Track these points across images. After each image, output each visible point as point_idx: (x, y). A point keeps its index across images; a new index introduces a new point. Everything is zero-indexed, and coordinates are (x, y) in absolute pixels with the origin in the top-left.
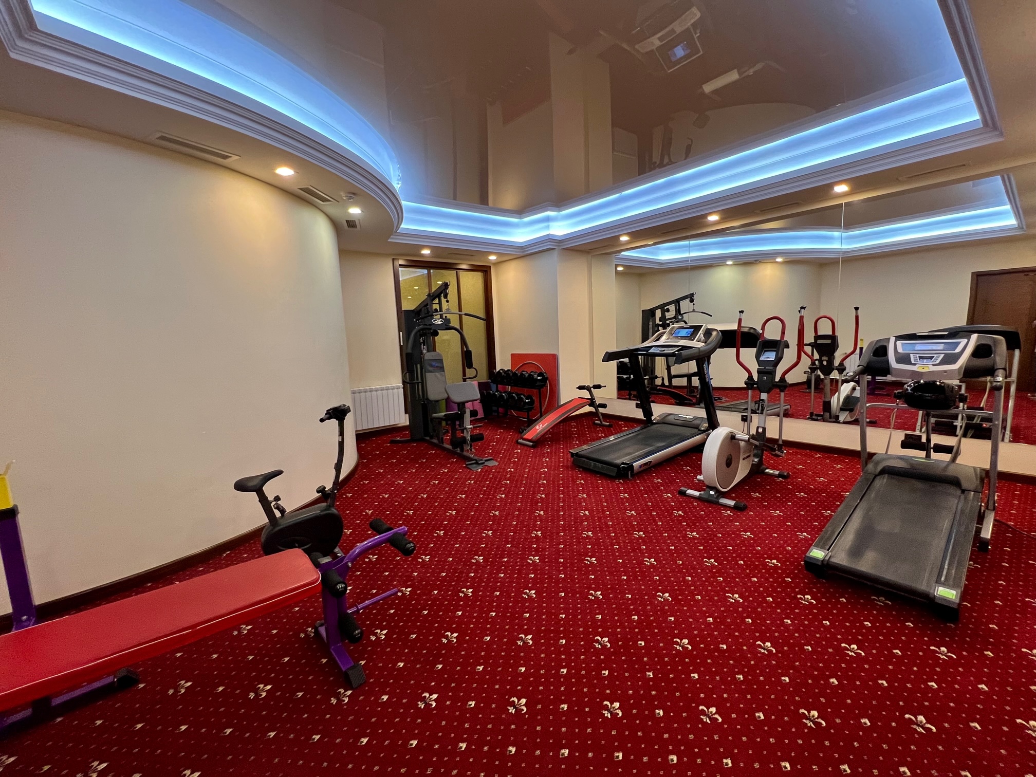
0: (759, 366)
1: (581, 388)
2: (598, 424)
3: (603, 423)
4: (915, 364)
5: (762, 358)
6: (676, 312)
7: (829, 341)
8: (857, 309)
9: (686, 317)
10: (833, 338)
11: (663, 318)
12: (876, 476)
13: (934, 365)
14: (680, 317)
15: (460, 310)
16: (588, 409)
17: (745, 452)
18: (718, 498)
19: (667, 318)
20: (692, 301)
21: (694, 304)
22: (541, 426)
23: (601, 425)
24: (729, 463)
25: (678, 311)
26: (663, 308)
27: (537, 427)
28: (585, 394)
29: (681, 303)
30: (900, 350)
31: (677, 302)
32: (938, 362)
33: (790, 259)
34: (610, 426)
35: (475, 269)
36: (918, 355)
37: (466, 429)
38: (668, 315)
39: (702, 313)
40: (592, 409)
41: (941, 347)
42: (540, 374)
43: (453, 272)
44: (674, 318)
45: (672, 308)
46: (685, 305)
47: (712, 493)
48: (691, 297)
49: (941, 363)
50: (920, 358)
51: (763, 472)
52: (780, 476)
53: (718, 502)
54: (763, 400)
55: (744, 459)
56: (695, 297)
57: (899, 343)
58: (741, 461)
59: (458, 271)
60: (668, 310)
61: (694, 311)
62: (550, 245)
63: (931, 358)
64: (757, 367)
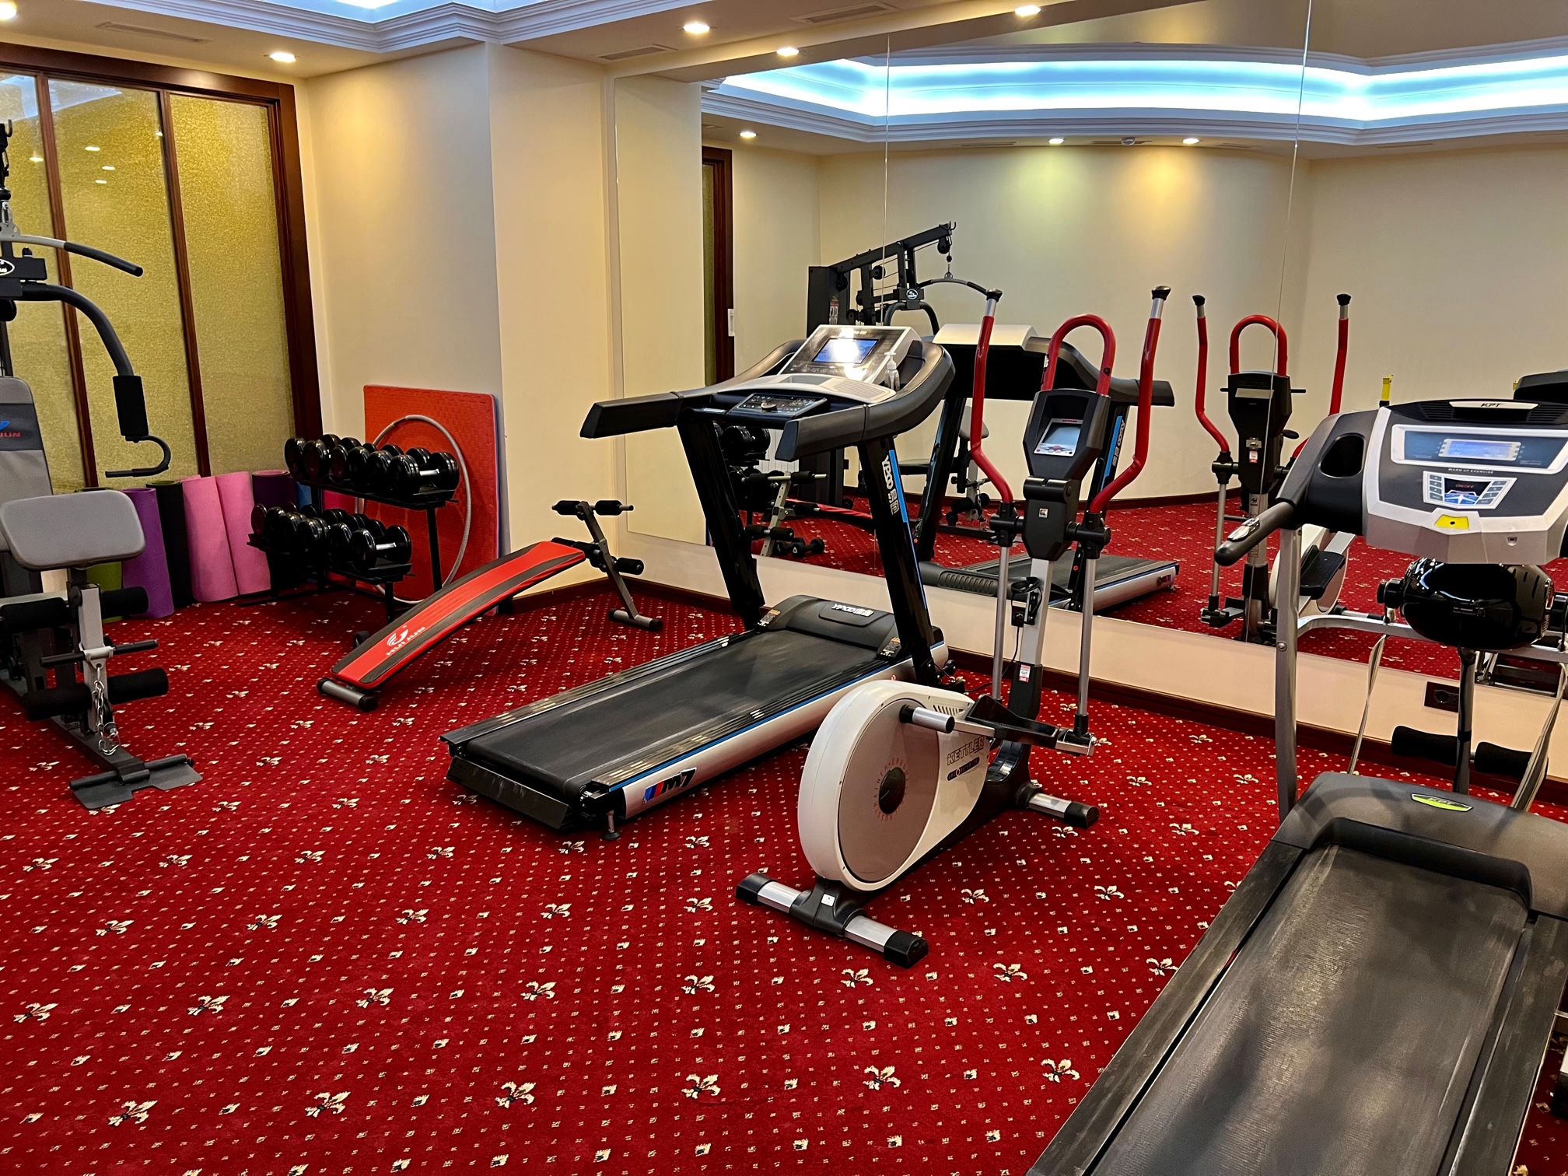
0: (1032, 474)
1: (564, 508)
2: (620, 620)
3: (637, 617)
4: (1431, 508)
5: (1043, 449)
6: (901, 277)
7: (1267, 394)
8: (1344, 300)
9: (930, 295)
10: (1281, 385)
11: (866, 296)
12: (1306, 852)
13: (1483, 513)
14: (912, 296)
15: (59, 229)
16: (586, 572)
17: (957, 753)
18: (845, 917)
19: (876, 294)
20: (944, 248)
21: (949, 259)
22: (404, 635)
23: (630, 624)
24: (891, 796)
25: (908, 275)
26: (867, 262)
27: (391, 640)
28: (576, 530)
29: (919, 252)
30: (1398, 456)
31: (905, 248)
32: (1493, 506)
33: (1221, 142)
34: (654, 627)
35: (241, 91)
36: (1444, 476)
37: (83, 657)
38: (883, 286)
39: (970, 284)
40: (599, 574)
41: (1512, 451)
42: (436, 461)
43: (148, 98)
44: (896, 295)
45: (890, 265)
46: (927, 258)
47: (829, 900)
48: (941, 236)
49: (1504, 510)
50: (1450, 485)
51: (1022, 804)
52: (1069, 818)
53: (844, 931)
54: (1034, 580)
55: (951, 776)
56: (954, 238)
57: (1399, 431)
58: (942, 782)
59: (164, 93)
60: (879, 273)
61: (948, 278)
62: (460, 27)
63: (1479, 488)
64: (1027, 475)
